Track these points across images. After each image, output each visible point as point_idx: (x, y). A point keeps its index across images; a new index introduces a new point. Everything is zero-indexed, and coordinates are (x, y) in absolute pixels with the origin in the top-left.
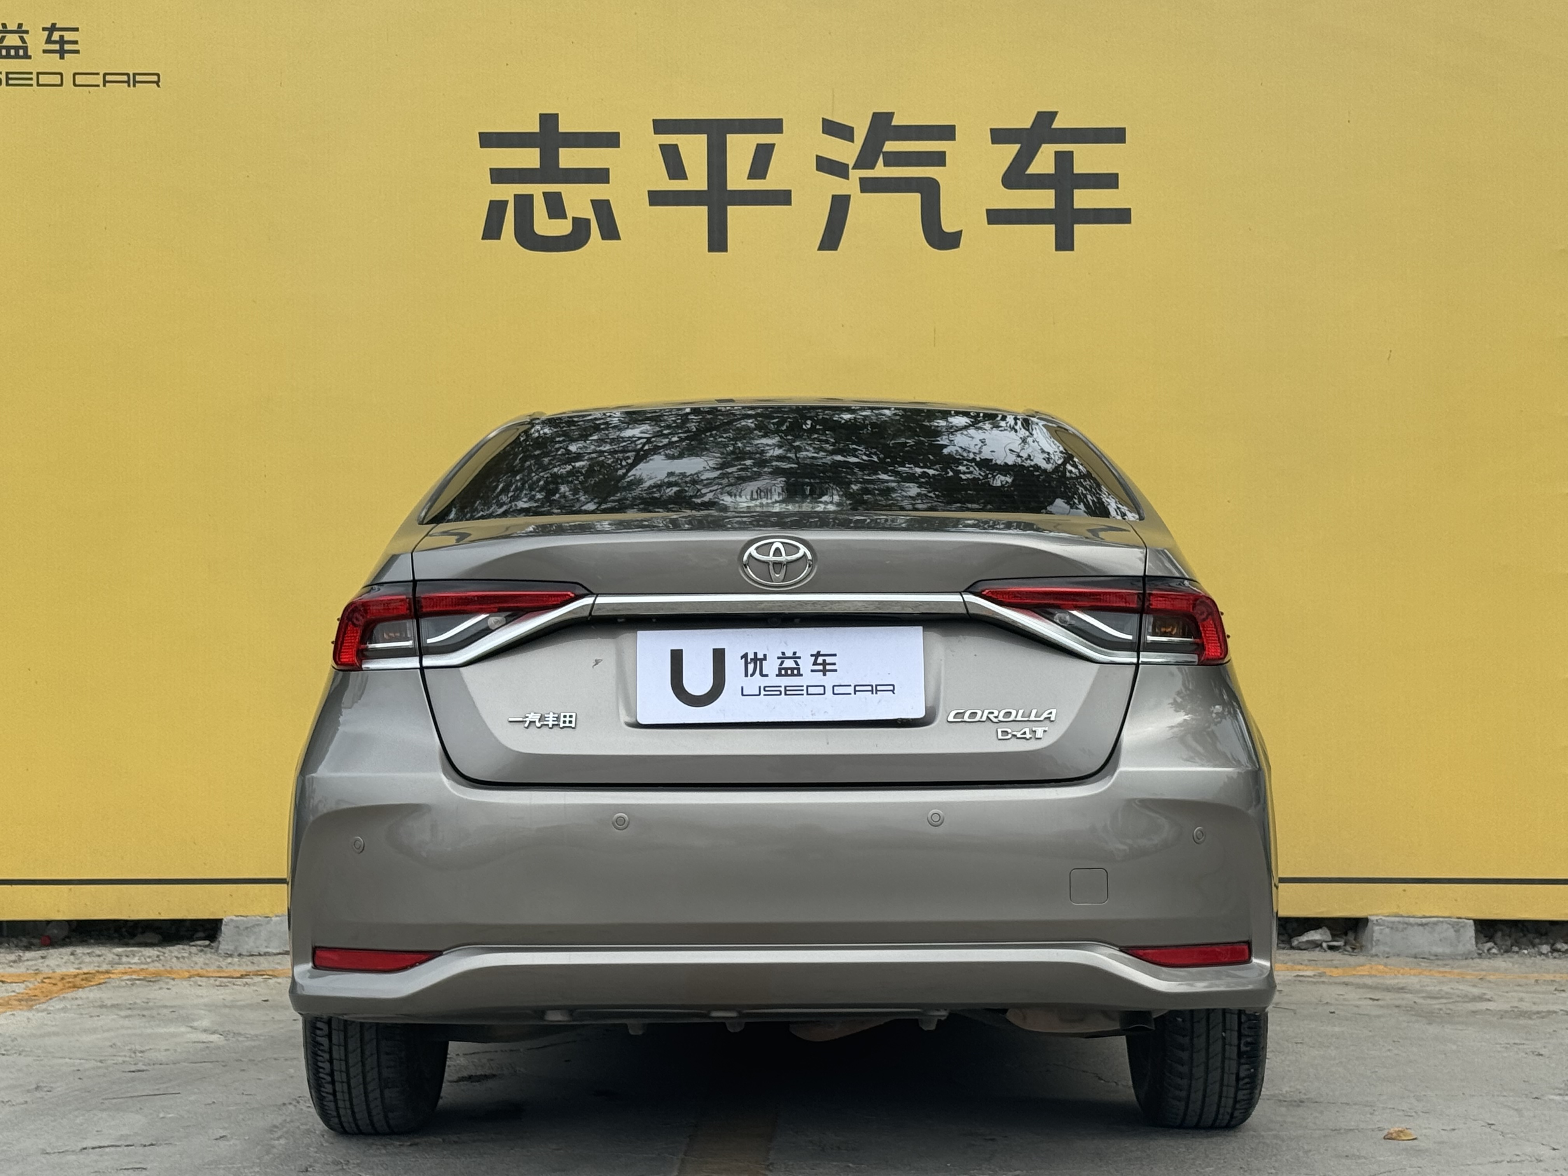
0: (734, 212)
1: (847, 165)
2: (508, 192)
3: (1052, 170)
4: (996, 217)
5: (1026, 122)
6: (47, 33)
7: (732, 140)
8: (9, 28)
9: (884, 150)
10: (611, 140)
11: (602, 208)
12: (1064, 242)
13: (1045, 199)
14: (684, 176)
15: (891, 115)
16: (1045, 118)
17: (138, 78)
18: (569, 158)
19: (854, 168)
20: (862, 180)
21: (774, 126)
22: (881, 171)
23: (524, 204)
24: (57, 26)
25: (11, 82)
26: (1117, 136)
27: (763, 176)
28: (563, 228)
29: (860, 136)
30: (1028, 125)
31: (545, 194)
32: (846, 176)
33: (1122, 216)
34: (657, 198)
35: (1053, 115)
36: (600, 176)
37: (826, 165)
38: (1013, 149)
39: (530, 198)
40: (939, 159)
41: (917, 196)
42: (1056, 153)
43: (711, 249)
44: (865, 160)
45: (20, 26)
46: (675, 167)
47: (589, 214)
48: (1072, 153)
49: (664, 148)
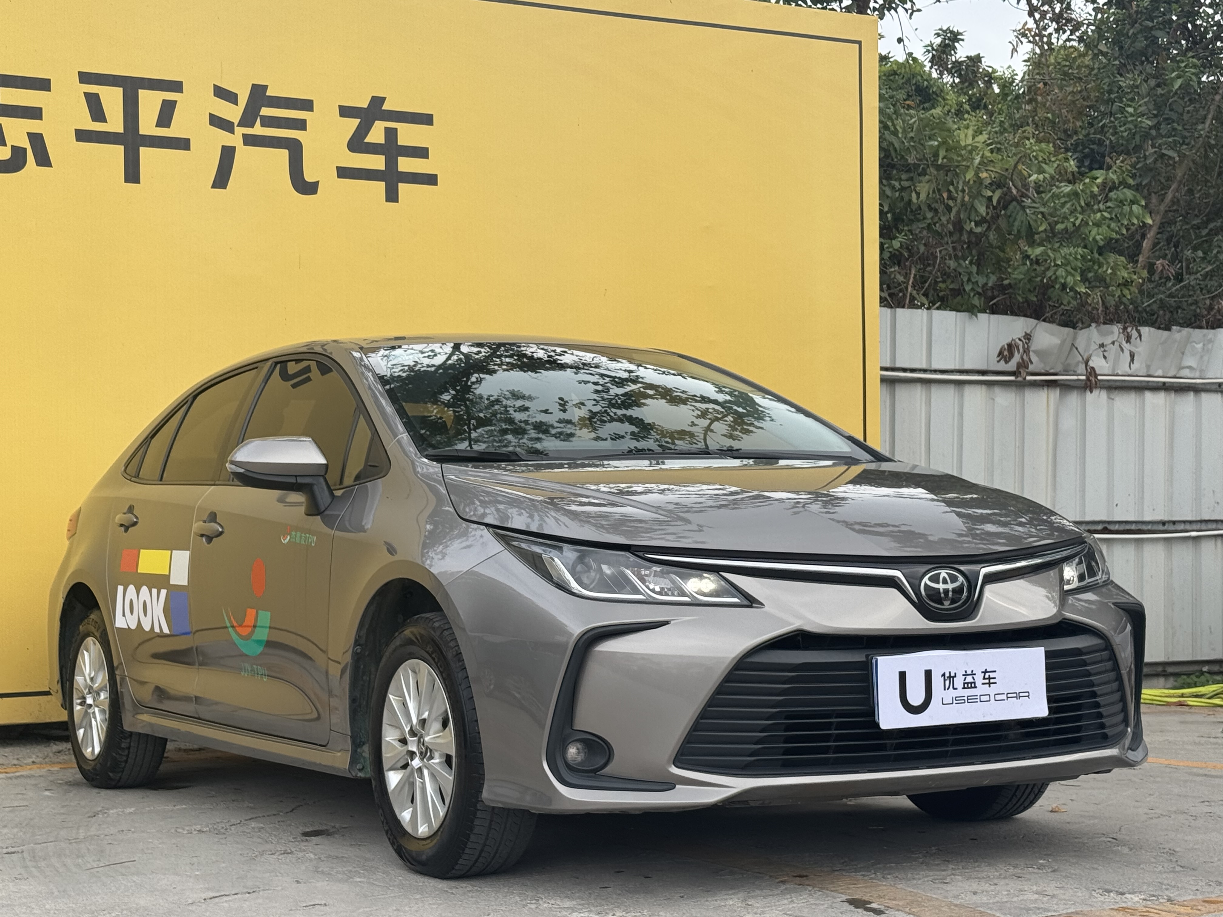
0: (145, 152)
1: (233, 123)
3: (382, 141)
4: (344, 173)
5: (364, 104)
7: (143, 94)
9: (261, 114)
10: (43, 85)
11: (36, 140)
12: (392, 196)
13: (377, 162)
14: (105, 121)
15: (265, 87)
16: (378, 101)
18: (8, 97)
19: (238, 126)
20: (244, 136)
21: (176, 86)
22: (258, 130)
26: (427, 119)
27: (168, 126)
28: (3, 153)
29: (243, 100)
32: (232, 132)
33: (431, 180)
34: (82, 136)
35: (384, 99)
36: (35, 113)
37: (216, 121)
38: (355, 123)
40: (301, 125)
41: (286, 152)
42: (386, 128)
43: (127, 180)
44: (247, 120)
46: (97, 113)
47: (26, 144)
48: (396, 129)
49: (87, 95)
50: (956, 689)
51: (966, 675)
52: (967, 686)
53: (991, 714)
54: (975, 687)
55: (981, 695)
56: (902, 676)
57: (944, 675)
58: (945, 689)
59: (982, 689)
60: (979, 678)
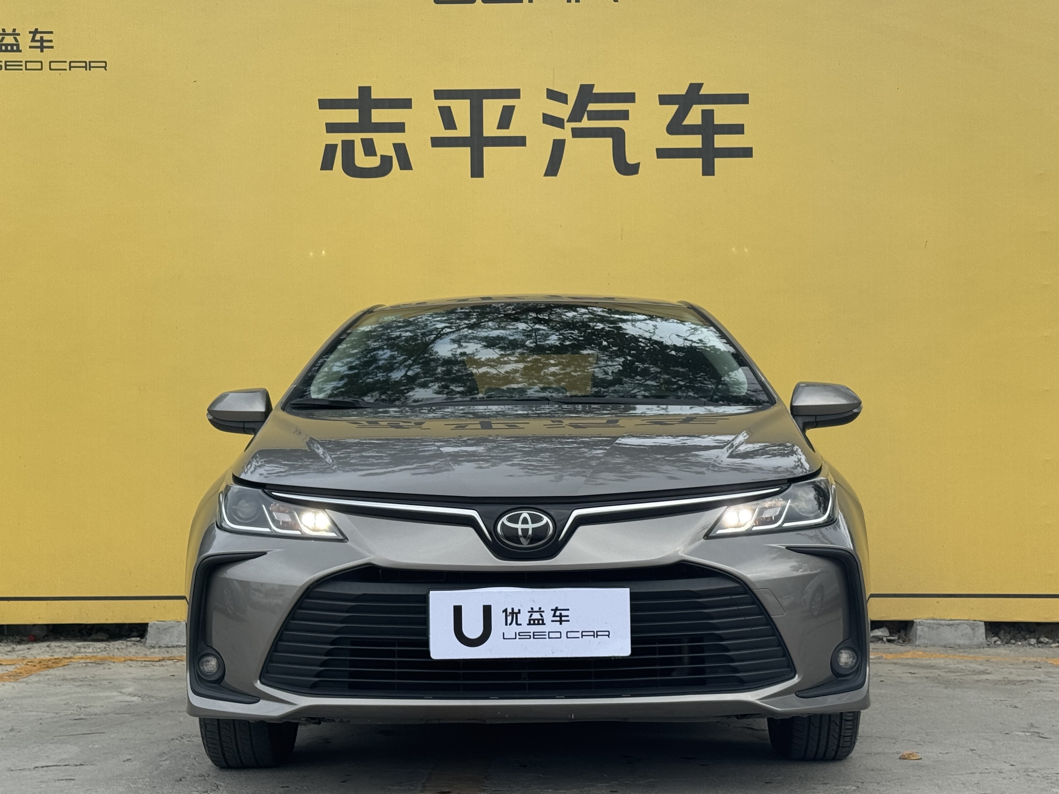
0: (488, 151)
1: (563, 120)
2: (337, 138)
3: (700, 122)
4: (662, 153)
5: (682, 90)
6: (32, 35)
7: (486, 103)
8: (7, 32)
9: (588, 109)
10: (406, 104)
11: (400, 149)
12: (708, 170)
13: (695, 141)
14: (455, 128)
15: (592, 86)
16: (695, 88)
17: (92, 64)
18: (378, 116)
19: (568, 121)
20: (573, 129)
21: (515, 94)
22: (586, 123)
23: (348, 146)
24: (39, 30)
25: (8, 67)
26: (743, 99)
27: (507, 127)
28: (374, 162)
29: (572, 99)
30: (684, 93)
31: (362, 140)
32: (562, 127)
33: (747, 152)
34: (437, 142)
35: (700, 86)
36: (399, 127)
37: (549, 120)
38: (674, 108)
39: (353, 142)
40: (624, 115)
41: (609, 141)
42: (703, 111)
43: (473, 175)
44: (575, 116)
45: (14, 30)
46: (449, 122)
47: (392, 153)
48: (713, 110)
49: (440, 108)
50: (521, 625)
51: (532, 611)
52: (532, 622)
53: (562, 651)
54: (543, 624)
55: (549, 632)
56: (458, 611)
57: (505, 611)
58: (506, 624)
59: (550, 626)
60: (548, 616)
